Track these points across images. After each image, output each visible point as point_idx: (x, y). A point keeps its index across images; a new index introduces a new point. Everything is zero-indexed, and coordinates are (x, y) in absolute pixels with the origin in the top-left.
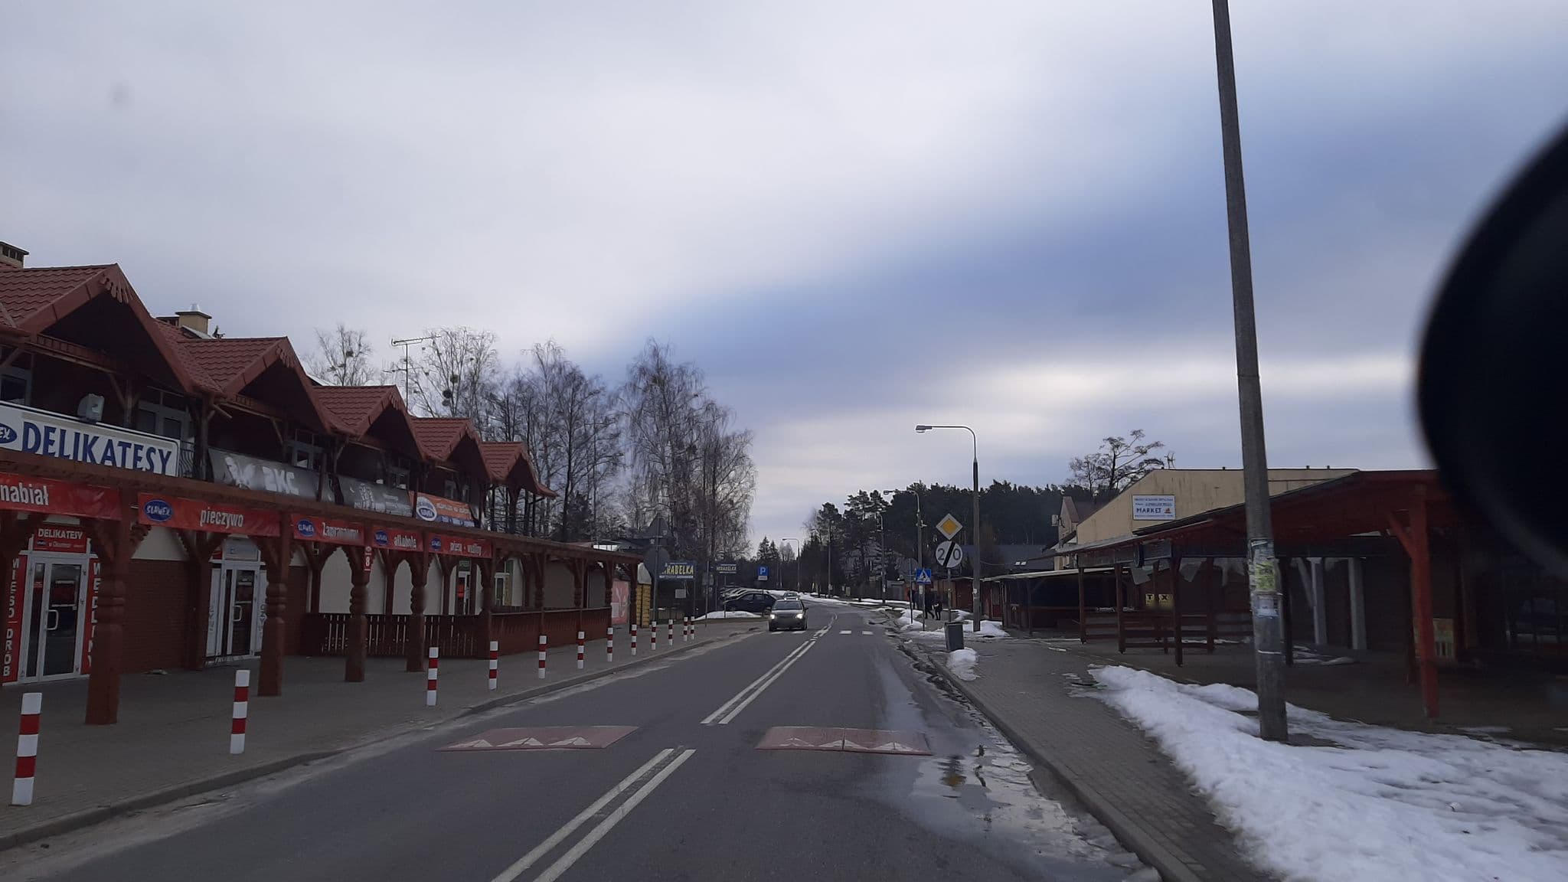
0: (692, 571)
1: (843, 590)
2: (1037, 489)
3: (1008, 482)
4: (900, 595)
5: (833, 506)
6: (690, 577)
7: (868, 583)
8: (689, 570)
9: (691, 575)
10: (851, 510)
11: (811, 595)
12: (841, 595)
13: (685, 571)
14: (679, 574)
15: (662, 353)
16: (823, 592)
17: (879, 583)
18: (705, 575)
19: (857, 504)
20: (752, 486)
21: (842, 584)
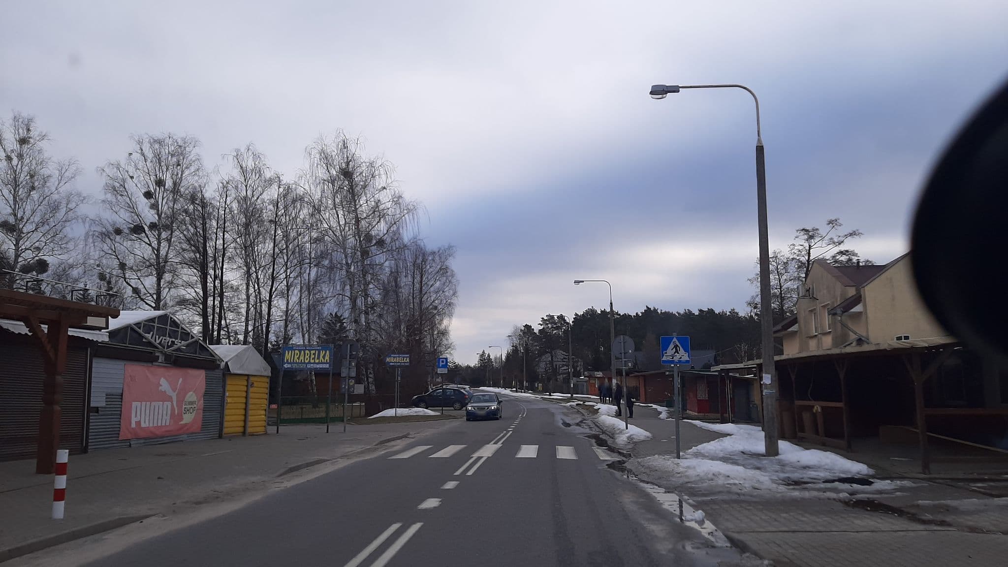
0: (327, 358)
1: (536, 386)
2: (677, 313)
3: (656, 308)
4: (585, 390)
5: (531, 326)
6: (325, 366)
7: (556, 380)
8: (324, 357)
9: (326, 363)
10: (544, 328)
11: (511, 391)
12: (534, 390)
13: (318, 358)
14: (309, 363)
15: (352, 148)
16: (521, 388)
17: (567, 381)
18: (346, 363)
19: (547, 324)
20: (454, 294)
21: (535, 382)
